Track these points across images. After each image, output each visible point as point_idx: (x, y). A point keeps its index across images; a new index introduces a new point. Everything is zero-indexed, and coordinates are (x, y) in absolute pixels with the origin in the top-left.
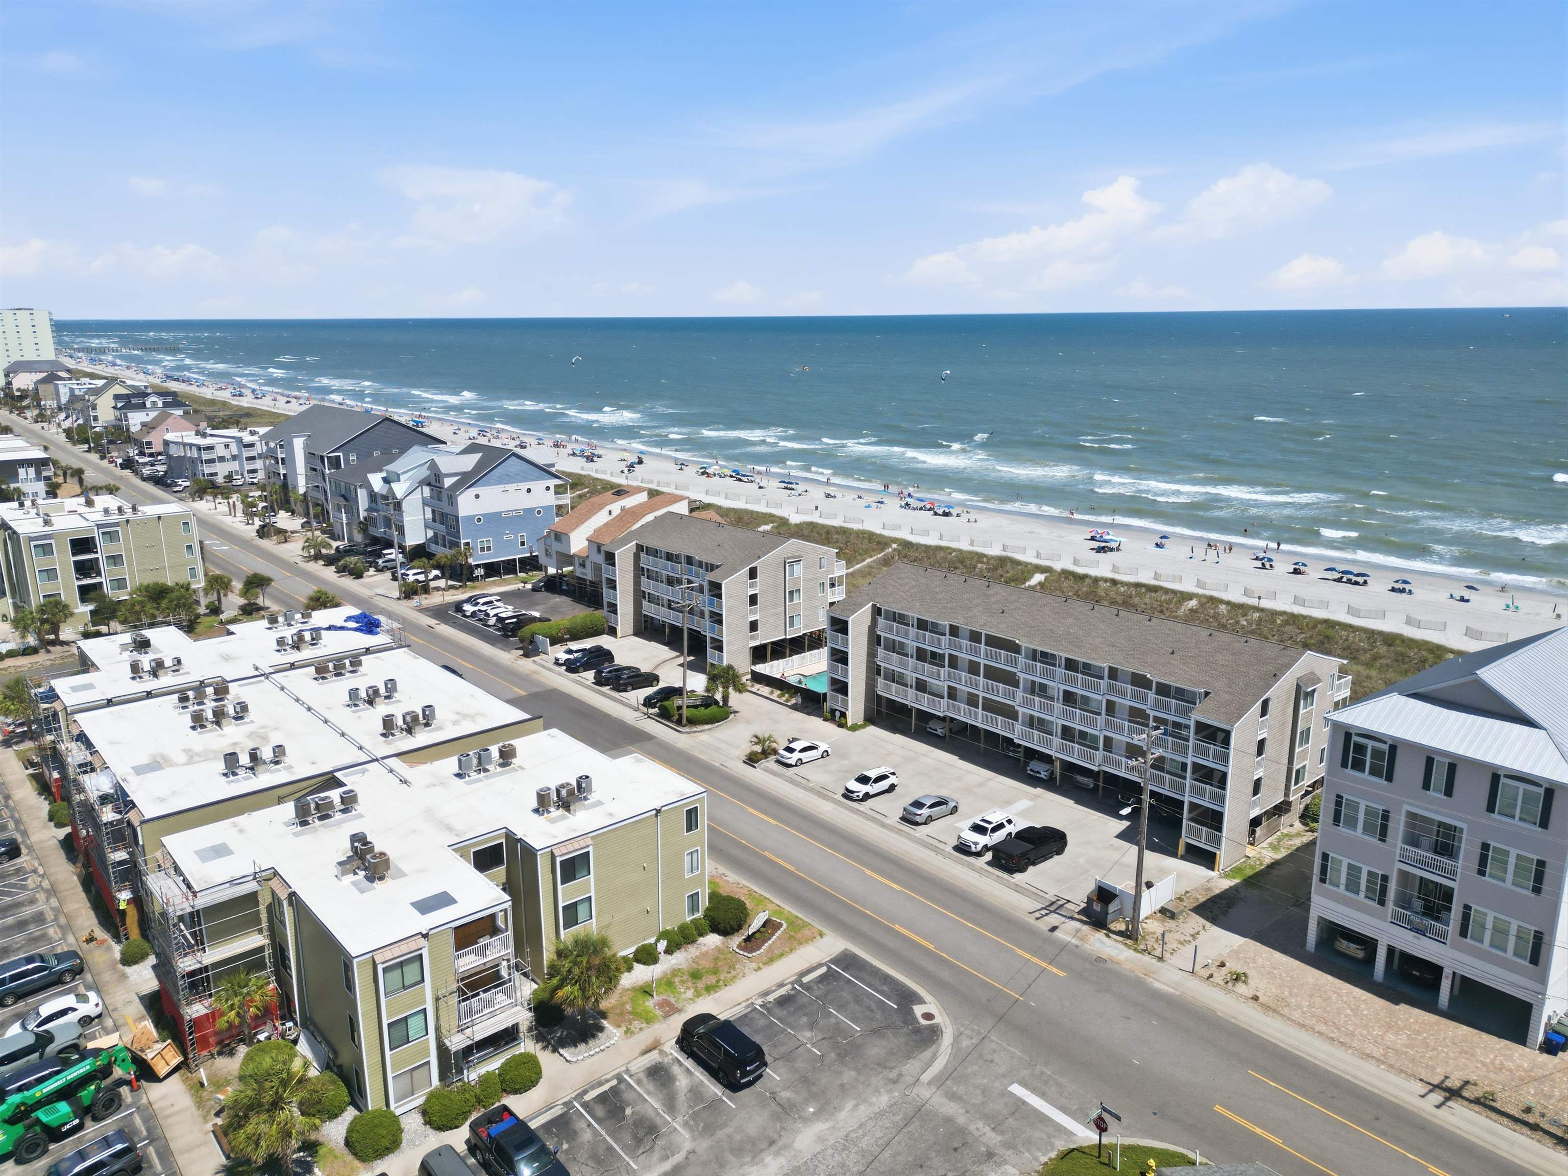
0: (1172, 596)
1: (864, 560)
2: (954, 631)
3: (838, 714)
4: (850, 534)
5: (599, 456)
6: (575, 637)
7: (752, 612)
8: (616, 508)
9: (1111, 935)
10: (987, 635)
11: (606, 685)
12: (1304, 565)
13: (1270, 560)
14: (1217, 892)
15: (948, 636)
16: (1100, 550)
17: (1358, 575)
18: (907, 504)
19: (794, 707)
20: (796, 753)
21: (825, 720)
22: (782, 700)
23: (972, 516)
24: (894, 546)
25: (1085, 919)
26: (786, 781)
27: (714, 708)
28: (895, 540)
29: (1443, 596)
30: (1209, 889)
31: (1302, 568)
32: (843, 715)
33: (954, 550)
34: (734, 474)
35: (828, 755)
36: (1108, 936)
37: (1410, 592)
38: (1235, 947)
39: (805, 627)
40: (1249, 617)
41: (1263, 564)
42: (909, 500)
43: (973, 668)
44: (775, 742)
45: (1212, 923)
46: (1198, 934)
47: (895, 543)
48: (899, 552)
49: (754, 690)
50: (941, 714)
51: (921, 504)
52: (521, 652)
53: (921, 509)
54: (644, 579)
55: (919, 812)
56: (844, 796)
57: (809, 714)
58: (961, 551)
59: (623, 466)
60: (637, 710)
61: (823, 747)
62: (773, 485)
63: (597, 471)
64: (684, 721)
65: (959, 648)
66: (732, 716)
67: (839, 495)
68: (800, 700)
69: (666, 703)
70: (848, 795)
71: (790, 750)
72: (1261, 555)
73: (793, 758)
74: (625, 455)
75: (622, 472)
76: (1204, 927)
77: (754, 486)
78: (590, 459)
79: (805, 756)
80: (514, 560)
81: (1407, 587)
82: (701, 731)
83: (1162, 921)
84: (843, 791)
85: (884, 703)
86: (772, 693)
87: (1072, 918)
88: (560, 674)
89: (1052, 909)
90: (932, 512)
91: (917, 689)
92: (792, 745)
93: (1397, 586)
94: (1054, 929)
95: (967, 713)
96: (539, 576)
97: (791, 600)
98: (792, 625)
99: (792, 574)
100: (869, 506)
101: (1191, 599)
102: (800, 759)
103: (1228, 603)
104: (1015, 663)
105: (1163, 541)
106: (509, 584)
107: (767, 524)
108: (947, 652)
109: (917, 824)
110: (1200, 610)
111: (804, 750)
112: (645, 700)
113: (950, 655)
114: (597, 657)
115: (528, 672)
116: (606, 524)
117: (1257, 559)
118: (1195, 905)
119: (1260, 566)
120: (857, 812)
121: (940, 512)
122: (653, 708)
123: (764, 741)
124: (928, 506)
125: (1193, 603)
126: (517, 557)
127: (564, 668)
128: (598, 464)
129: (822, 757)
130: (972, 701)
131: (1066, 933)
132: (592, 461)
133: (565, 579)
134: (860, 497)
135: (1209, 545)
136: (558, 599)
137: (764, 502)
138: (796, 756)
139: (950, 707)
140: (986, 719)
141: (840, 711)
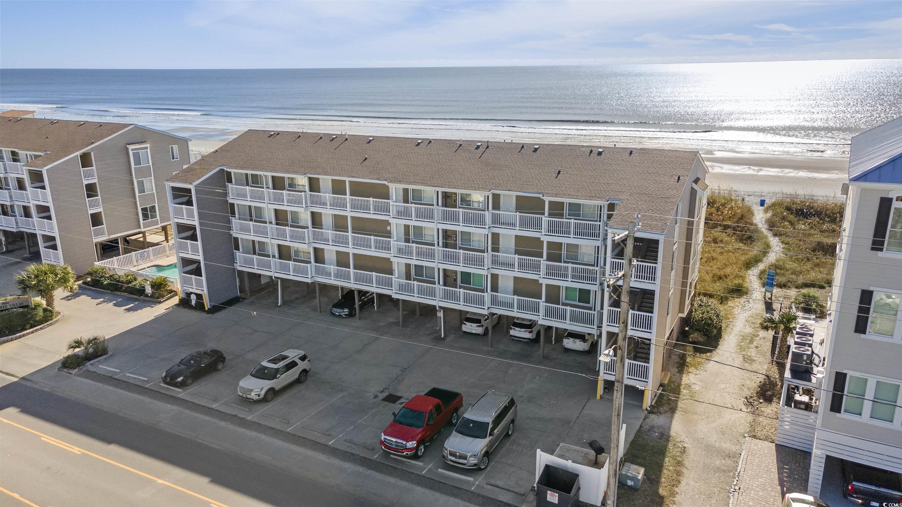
2: (315, 184)
3: (193, 297)
7: (91, 205)
10: (351, 183)
15: (308, 192)
43: (339, 223)
50: (309, 281)
65: (322, 204)
85: (246, 281)
91: (280, 256)
95: (338, 275)
97: (142, 190)
98: (146, 218)
104: (386, 209)
108: (309, 210)
113: (312, 212)
130: (342, 259)
139: (318, 271)
140: (358, 279)
141: (195, 294)
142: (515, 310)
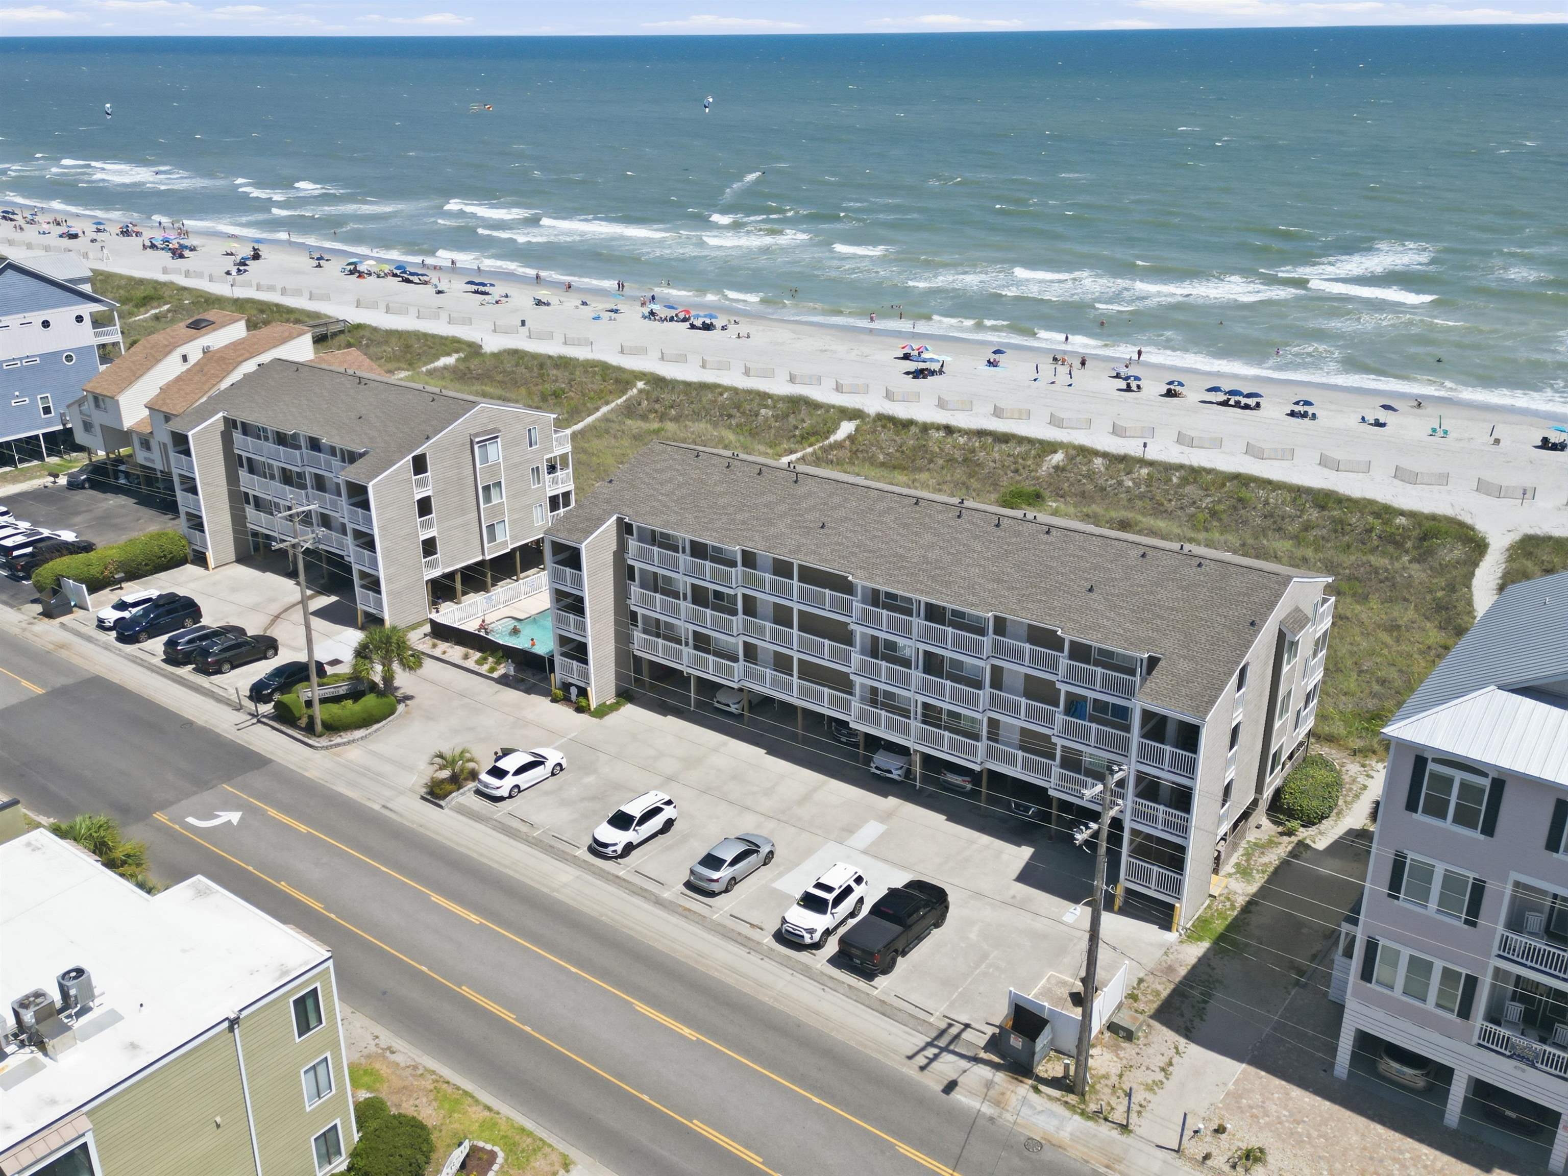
0: (1028, 447)
1: (597, 409)
2: (749, 559)
3: (574, 691)
4: (575, 367)
5: (193, 249)
6: (134, 573)
7: (424, 525)
8: (194, 350)
9: (1042, 1087)
10: (801, 567)
11: (185, 664)
12: (1181, 384)
13: (1137, 378)
14: (1183, 972)
15: (740, 568)
16: (919, 374)
17: (1249, 396)
18: (652, 313)
19: (504, 681)
20: (509, 776)
21: (554, 700)
22: (484, 669)
23: (743, 329)
24: (640, 385)
25: (996, 1059)
26: (494, 828)
27: (370, 700)
28: (642, 375)
29: (1353, 420)
30: (1170, 969)
31: (1178, 388)
32: (583, 692)
33: (727, 389)
34: (398, 272)
35: (562, 769)
36: (1036, 1090)
37: (1314, 416)
38: (1231, 1086)
39: (514, 538)
40: (1135, 476)
41: (1128, 385)
42: (656, 307)
43: (782, 616)
44: (471, 760)
45: (1187, 1037)
46: (1170, 1064)
47: (641, 380)
48: (647, 393)
49: (437, 652)
50: (735, 686)
51: (673, 313)
52: (39, 608)
53: (672, 319)
54: (243, 474)
55: (715, 875)
56: (591, 850)
57: (528, 691)
58: (735, 391)
59: (229, 264)
60: (239, 708)
61: (553, 757)
62: (457, 287)
63: (187, 274)
64: (319, 727)
65: (759, 584)
66: (401, 708)
67: (554, 300)
68: (512, 669)
69: (287, 698)
70: (598, 849)
71: (498, 773)
72: (1123, 371)
73: (504, 786)
74: (234, 246)
75: (228, 273)
76: (1176, 1048)
77: (429, 290)
78: (178, 253)
79: (524, 780)
80: (37, 437)
81: (1310, 410)
82: (349, 743)
83: (1115, 1048)
84: (590, 841)
85: (645, 668)
86: (466, 657)
87: (976, 1060)
88: (107, 647)
89: (942, 1043)
90: (687, 324)
91: (696, 648)
92: (501, 764)
93: (1297, 408)
94: (951, 1087)
95: (775, 683)
96: (78, 462)
97: (488, 499)
98: (492, 537)
99: (485, 459)
100: (597, 318)
101: (1055, 452)
102: (517, 786)
103: (1105, 455)
104: (847, 609)
105: (997, 357)
106: (30, 478)
107: (448, 354)
108: (740, 592)
109: (712, 894)
110: (1069, 467)
111: (520, 771)
112: (251, 690)
113: (744, 595)
114: (169, 612)
115: (51, 647)
116: (179, 379)
117: (1118, 376)
118: (1155, 1006)
119: (1125, 387)
120: (617, 880)
121: (698, 323)
122: (266, 703)
123: (453, 762)
124: (682, 316)
125: (1058, 458)
126: (40, 432)
127: (114, 634)
128: (191, 261)
129: (553, 774)
130: (782, 663)
131: (971, 1093)
132: (181, 256)
133: (122, 468)
134: (584, 303)
135: (1055, 359)
136: (113, 502)
137: (444, 316)
138: (509, 782)
139: (748, 674)
140: (804, 692)
141: (577, 686)
142: (1019, 769)
